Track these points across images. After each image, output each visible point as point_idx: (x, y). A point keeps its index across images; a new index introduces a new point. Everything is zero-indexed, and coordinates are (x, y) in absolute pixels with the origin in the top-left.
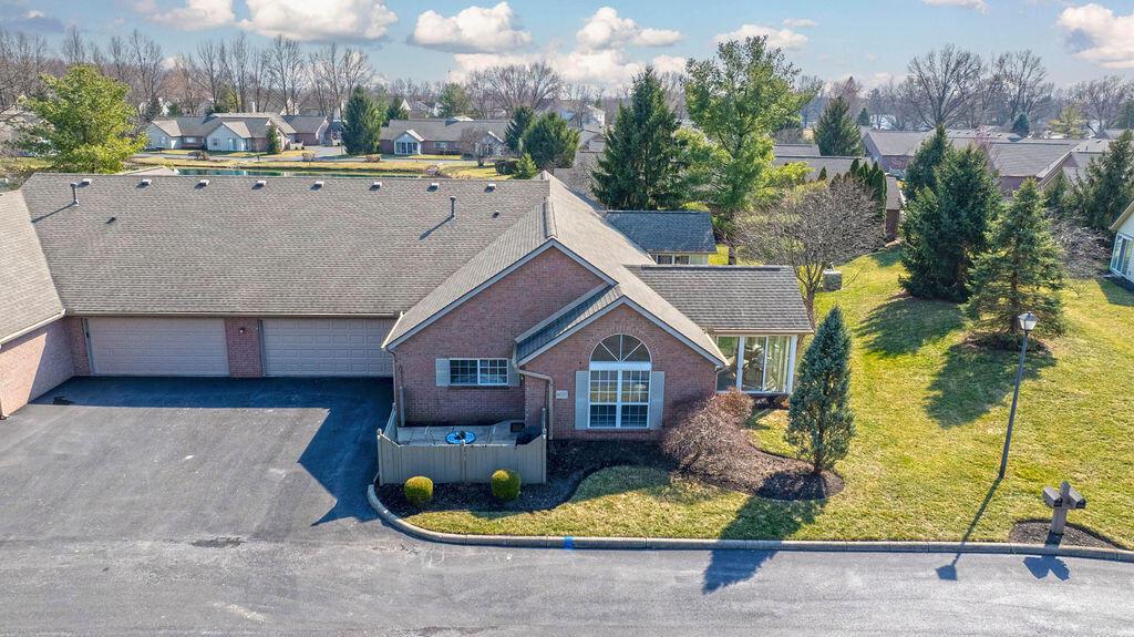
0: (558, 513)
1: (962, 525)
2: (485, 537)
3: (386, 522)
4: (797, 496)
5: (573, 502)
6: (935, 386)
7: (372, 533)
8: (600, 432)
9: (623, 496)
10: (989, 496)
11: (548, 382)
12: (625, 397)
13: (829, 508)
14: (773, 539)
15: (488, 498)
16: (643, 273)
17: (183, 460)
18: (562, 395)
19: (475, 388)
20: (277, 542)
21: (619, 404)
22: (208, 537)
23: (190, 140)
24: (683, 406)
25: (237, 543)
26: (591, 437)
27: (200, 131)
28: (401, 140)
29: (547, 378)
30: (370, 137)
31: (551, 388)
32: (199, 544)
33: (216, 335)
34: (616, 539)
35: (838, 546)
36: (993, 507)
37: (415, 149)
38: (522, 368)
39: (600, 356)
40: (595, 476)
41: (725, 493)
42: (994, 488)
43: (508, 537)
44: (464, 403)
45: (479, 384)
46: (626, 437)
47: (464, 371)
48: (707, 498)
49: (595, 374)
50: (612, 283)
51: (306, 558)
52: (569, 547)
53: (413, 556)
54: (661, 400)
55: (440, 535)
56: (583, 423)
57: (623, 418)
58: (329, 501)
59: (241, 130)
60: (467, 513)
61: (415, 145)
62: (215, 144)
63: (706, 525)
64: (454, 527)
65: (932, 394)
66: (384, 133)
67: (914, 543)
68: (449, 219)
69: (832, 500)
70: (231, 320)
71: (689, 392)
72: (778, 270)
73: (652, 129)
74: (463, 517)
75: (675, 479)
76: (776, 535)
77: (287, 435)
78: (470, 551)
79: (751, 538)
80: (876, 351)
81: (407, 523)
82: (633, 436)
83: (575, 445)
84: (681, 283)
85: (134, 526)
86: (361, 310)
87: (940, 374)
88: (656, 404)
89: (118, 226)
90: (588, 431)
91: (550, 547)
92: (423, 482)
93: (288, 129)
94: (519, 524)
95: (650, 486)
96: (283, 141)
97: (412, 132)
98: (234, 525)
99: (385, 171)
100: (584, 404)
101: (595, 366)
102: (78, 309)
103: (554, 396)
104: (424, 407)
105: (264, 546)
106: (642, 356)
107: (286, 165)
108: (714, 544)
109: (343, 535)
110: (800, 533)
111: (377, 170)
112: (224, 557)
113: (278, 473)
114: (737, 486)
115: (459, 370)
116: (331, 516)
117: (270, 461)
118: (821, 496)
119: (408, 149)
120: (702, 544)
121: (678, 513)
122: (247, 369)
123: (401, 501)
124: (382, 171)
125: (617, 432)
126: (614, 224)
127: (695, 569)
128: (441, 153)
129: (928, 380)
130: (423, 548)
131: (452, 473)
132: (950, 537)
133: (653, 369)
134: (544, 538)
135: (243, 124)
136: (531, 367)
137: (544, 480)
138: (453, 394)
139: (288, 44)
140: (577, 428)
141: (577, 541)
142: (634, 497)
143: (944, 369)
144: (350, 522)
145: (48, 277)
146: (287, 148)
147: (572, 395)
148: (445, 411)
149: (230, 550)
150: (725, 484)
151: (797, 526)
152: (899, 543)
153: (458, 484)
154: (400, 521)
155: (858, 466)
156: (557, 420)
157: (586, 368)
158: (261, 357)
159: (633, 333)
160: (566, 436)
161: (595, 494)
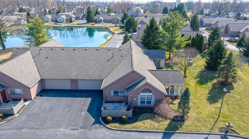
0: (134, 124)
1: (210, 129)
2: (121, 129)
3: (104, 126)
4: (179, 121)
5: (137, 122)
7: (101, 128)
8: (142, 106)
9: (146, 120)
10: (216, 122)
11: (132, 97)
12: (147, 99)
13: (185, 124)
14: (174, 131)
16: (151, 71)
17: (66, 110)
18: (135, 99)
20: (85, 129)
21: (146, 101)
22: (73, 128)
23: (54, 19)
24: (158, 102)
25: (78, 129)
26: (141, 106)
27: (56, 17)
29: (132, 96)
30: (92, 19)
32: (71, 129)
34: (145, 130)
35: (186, 133)
36: (216, 125)
37: (102, 21)
38: (128, 94)
39: (142, 92)
40: (141, 116)
41: (165, 120)
42: (217, 120)
43: (126, 129)
45: (119, 95)
46: (147, 106)
47: (116, 93)
48: (162, 121)
50: (145, 78)
51: (90, 133)
52: (136, 132)
53: (109, 133)
54: (154, 100)
55: (113, 128)
56: (139, 104)
57: (146, 103)
58: (93, 120)
59: (64, 17)
60: (118, 124)
62: (59, 20)
63: (162, 127)
64: (116, 127)
65: (208, 95)
66: (95, 18)
67: (200, 132)
68: (112, 57)
69: (186, 122)
70: (72, 80)
71: (159, 99)
72: (178, 71)
74: (117, 125)
75: (156, 117)
76: (174, 130)
77: (84, 105)
78: (119, 132)
79: (169, 131)
81: (107, 126)
82: (148, 106)
83: (137, 108)
84: (158, 74)
87: (210, 91)
88: (153, 101)
89: (48, 59)
90: (140, 105)
91: (133, 131)
92: (110, 118)
93: (74, 16)
94: (128, 127)
95: (151, 118)
96: (73, 19)
97: (101, 18)
98: (77, 125)
100: (139, 101)
101: (141, 94)
102: (43, 78)
104: (109, 99)
105: (82, 130)
106: (151, 92)
107: (74, 26)
108: (163, 132)
109: (96, 128)
110: (179, 130)
111: (94, 27)
113: (83, 113)
114: (168, 118)
116: (94, 124)
117: (81, 111)
118: (183, 121)
119: (100, 21)
120: (161, 132)
121: (156, 125)
122: (75, 88)
123: (107, 122)
125: (145, 105)
127: (160, 137)
128: (107, 22)
129: (208, 91)
130: (110, 131)
131: (115, 115)
132: (207, 131)
133: (152, 95)
134: (132, 130)
135: (64, 16)
136: (129, 94)
137: (132, 117)
138: (114, 97)
141: (138, 130)
142: (148, 121)
143: (211, 89)
144: (97, 125)
145: (37, 71)
146: (74, 21)
147: (137, 99)
148: (113, 100)
149: (77, 131)
150: (166, 118)
151: (179, 128)
152: (197, 132)
153: (116, 117)
154: (106, 125)
155: (192, 114)
156: (134, 103)
157: (140, 94)
158: (77, 86)
159: (149, 88)
160: (136, 106)
161: (141, 120)
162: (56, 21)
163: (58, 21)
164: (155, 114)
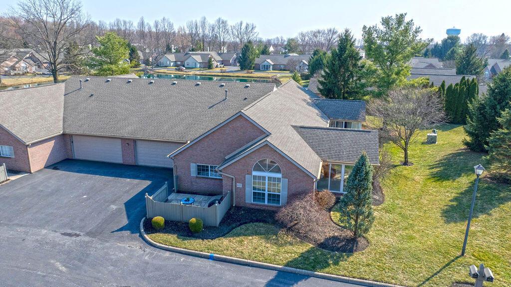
0: (216, 242)
1: (421, 279)
2: (176, 248)
3: (141, 236)
4: (338, 250)
5: (225, 237)
6: (456, 199)
7: (132, 239)
8: (257, 205)
9: (251, 238)
10: (447, 265)
11: (233, 179)
12: (269, 190)
13: (351, 259)
14: (311, 270)
15: (185, 230)
16: (299, 130)
17: (82, 198)
18: (239, 185)
19: (207, 178)
20: (93, 237)
21: (266, 193)
22: (69, 231)
23: (179, 63)
24: (294, 196)
25: (78, 235)
26: (253, 207)
27: (183, 59)
28: (264, 64)
29: (232, 177)
30: (250, 62)
31: (234, 182)
32: (65, 234)
33: (118, 146)
34: (233, 258)
35: (344, 279)
36: (445, 272)
37: (270, 68)
38: (221, 171)
39: (258, 168)
40: (243, 226)
41: (301, 242)
42: (453, 261)
43: (186, 250)
44: (202, 185)
45: (210, 177)
46: (270, 209)
47: (203, 170)
48: (291, 244)
49: (255, 177)
50: (268, 133)
51: (99, 246)
52: (211, 259)
53: (143, 252)
54: (286, 193)
55: (158, 244)
56: (249, 200)
57: (268, 199)
59: (199, 59)
60: (175, 236)
61: (270, 66)
62: (188, 65)
63: (281, 258)
64: (165, 242)
65: (451, 203)
66: (257, 61)
67: (387, 284)
68: (224, 100)
69: (355, 254)
70: (124, 140)
71: (300, 190)
72: (370, 132)
74: (172, 238)
75: (281, 232)
76: (314, 268)
77: (127, 192)
78: (168, 254)
79: (299, 268)
80: (434, 177)
81: (147, 237)
82: (273, 209)
83: (244, 210)
84: (317, 136)
86: (173, 139)
87: (462, 193)
88: (284, 194)
89: (93, 98)
90: (252, 204)
91: (202, 257)
92: (160, 219)
93: (219, 58)
94: (195, 245)
95: (266, 235)
96: (215, 64)
97: (269, 61)
98: (81, 228)
99: (254, 77)
100: (250, 192)
101: (255, 173)
102: (68, 131)
103: (236, 186)
104: (186, 185)
105: (87, 239)
106: (278, 170)
107: (216, 74)
108: (280, 268)
109: (121, 239)
110: (327, 270)
111: (250, 77)
112: (69, 241)
113: (114, 207)
114: (310, 240)
115: (202, 169)
116: (121, 229)
117: (113, 202)
118: (351, 251)
119: (266, 68)
120: (274, 267)
123: (151, 227)
124: (253, 77)
125: (265, 206)
128: (281, 70)
129: (454, 195)
130: (149, 249)
131: (177, 217)
133: (282, 178)
134: (201, 253)
135: (199, 57)
136: (225, 170)
137: (218, 225)
138: (198, 180)
139: (223, 22)
140: (247, 202)
141: (215, 256)
142: (255, 240)
143: (465, 191)
144: (127, 233)
145: (62, 118)
146: (217, 67)
147: (244, 186)
148: (195, 188)
149: (74, 238)
150: (304, 238)
151: (329, 265)
152: (378, 283)
153: (179, 222)
154: (145, 236)
156: (237, 197)
157: (251, 174)
158: (135, 156)
159: (273, 160)
160: (242, 205)
161: (238, 235)
162: (183, 66)
163: (186, 65)
164: (282, 225)
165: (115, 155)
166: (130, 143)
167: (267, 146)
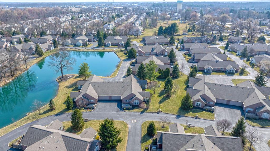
0: (132, 110)
2: (128, 112)
4: (146, 109)
10: (158, 109)
13: (148, 110)
15: (128, 109)
16: (139, 92)
17: (110, 107)
20: (118, 112)
21: (136, 103)
23: (73, 43)
24: (140, 103)
28: (107, 43)
34: (135, 112)
37: (110, 45)
39: (135, 100)
40: (135, 108)
44: (127, 103)
46: (137, 105)
47: (126, 101)
50: (136, 95)
56: (134, 104)
58: (120, 110)
63: (141, 111)
65: (160, 101)
66: (105, 42)
67: (152, 112)
68: (124, 86)
73: (142, 70)
74: (127, 110)
76: (144, 112)
77: (115, 105)
80: (158, 96)
84: (142, 93)
85: (110, 111)
86: (119, 95)
87: (162, 99)
88: (139, 103)
94: (130, 111)
95: (138, 109)
97: (109, 42)
98: (115, 111)
100: (134, 103)
102: (99, 96)
103: (132, 103)
104: (124, 103)
106: (138, 100)
109: (121, 112)
112: (115, 113)
117: (115, 107)
121: (139, 110)
122: (110, 99)
123: (124, 110)
126: (138, 82)
127: (140, 113)
129: (160, 99)
130: (125, 112)
131: (126, 108)
132: (154, 112)
134: (132, 112)
135: (81, 41)
136: (131, 101)
137: (132, 108)
142: (137, 109)
144: (121, 111)
145: (96, 93)
146: (88, 44)
150: (142, 108)
151: (146, 111)
155: (151, 107)
158: (111, 98)
159: (137, 99)
162: (75, 45)
163: (76, 45)
164: (139, 107)
165: (108, 98)
166: (110, 97)
167: (137, 98)
